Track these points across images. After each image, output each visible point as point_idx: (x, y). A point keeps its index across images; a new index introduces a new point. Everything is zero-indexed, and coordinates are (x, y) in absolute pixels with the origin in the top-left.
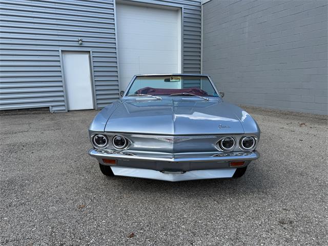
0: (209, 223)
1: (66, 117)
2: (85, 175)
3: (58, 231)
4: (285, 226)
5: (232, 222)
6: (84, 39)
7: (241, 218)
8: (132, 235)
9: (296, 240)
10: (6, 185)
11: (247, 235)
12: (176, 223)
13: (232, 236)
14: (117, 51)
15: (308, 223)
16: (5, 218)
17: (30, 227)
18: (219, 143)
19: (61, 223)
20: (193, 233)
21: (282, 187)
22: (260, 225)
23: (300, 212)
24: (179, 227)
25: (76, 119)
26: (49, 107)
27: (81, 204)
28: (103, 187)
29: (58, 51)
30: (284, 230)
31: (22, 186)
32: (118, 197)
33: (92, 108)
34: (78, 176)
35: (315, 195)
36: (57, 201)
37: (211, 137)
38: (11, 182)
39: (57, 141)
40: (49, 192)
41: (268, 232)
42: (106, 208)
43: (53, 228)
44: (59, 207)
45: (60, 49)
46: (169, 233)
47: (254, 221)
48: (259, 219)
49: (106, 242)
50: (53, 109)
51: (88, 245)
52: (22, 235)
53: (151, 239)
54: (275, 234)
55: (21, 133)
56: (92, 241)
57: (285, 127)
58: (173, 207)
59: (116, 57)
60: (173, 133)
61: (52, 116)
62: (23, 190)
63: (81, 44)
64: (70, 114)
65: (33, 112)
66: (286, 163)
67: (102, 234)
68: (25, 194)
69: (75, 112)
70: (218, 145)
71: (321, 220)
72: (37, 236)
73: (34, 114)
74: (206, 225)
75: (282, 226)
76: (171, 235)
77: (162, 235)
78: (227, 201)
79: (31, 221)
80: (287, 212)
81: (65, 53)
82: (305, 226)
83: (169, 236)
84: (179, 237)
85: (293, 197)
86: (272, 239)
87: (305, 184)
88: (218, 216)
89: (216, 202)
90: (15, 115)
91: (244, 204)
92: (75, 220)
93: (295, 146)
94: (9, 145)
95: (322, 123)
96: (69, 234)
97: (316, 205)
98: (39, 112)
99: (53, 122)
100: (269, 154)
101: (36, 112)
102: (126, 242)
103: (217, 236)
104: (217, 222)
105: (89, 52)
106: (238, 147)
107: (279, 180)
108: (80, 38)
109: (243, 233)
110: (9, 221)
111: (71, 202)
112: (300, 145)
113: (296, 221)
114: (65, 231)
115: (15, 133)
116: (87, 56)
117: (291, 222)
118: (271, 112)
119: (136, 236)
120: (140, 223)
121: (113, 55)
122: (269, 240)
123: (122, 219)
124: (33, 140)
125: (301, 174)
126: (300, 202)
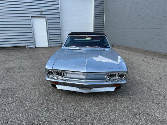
0: (101, 114)
1: (34, 51)
2: (43, 86)
3: (31, 117)
4: (137, 116)
5: (112, 114)
6: (43, 10)
7: (116, 112)
8: (65, 120)
9: (141, 124)
10: (6, 91)
11: (118, 121)
12: (86, 114)
13: (111, 121)
14: (60, 17)
15: (148, 115)
16: (6, 110)
17: (18, 115)
18: (108, 75)
19: (32, 113)
20: (93, 119)
21: (138, 95)
22: (125, 116)
23: (145, 109)
24: (87, 116)
25: (39, 53)
26: (26, 46)
27: (42, 103)
28: (52, 93)
29: (30, 17)
30: (136, 118)
31: (13, 92)
32: (59, 99)
33: (48, 46)
34: (40, 87)
35: (154, 100)
36: (30, 101)
37: (104, 73)
38: (8, 90)
39: (30, 66)
40: (26, 96)
41: (129, 120)
42: (54, 105)
43: (28, 115)
44: (31, 104)
45: (31, 15)
46: (82, 119)
47: (122, 114)
48: (125, 112)
49: (53, 123)
50: (28, 47)
51: (45, 124)
52: (14, 119)
53: (74, 122)
54: (132, 120)
55: (12, 61)
56: (46, 123)
57: (144, 59)
58: (85, 105)
59: (60, 22)
60: (85, 72)
61: (27, 50)
62: (14, 94)
63: (42, 13)
64: (36, 49)
65: (18, 48)
66: (142, 81)
67: (51, 119)
68: (15, 97)
69: (39, 48)
70: (107, 77)
71: (154, 113)
72: (21, 119)
73: (18, 49)
74: (100, 115)
75: (135, 116)
76: (83, 120)
77: (79, 120)
78: (111, 102)
79: (18, 112)
80: (139, 109)
81: (33, 18)
82: (146, 117)
83: (82, 121)
84: (87, 121)
85: (143, 100)
86: (130, 123)
87: (150, 94)
88: (106, 110)
89: (105, 103)
90: (9, 50)
91: (119, 104)
92: (39, 111)
93: (148, 71)
94: (7, 68)
95: (164, 57)
96: (36, 119)
97: (153, 105)
98: (21, 48)
99: (28, 54)
100: (134, 76)
101: (19, 48)
102: (62, 123)
103: (104, 121)
104: (105, 114)
105: (46, 17)
106: (117, 77)
107: (137, 91)
108: (41, 10)
109: (117, 120)
110: (8, 111)
111: (37, 101)
112: (151, 71)
113: (142, 114)
114: (34, 117)
115: (9, 61)
116: (45, 19)
117: (140, 114)
118: (139, 50)
119: (67, 120)
120: (69, 113)
121: (58, 19)
122: (128, 123)
123: (61, 111)
124: (18, 66)
125: (149, 88)
126: (145, 103)
